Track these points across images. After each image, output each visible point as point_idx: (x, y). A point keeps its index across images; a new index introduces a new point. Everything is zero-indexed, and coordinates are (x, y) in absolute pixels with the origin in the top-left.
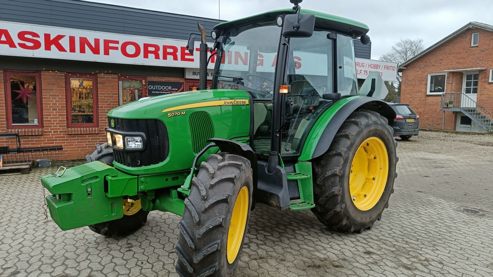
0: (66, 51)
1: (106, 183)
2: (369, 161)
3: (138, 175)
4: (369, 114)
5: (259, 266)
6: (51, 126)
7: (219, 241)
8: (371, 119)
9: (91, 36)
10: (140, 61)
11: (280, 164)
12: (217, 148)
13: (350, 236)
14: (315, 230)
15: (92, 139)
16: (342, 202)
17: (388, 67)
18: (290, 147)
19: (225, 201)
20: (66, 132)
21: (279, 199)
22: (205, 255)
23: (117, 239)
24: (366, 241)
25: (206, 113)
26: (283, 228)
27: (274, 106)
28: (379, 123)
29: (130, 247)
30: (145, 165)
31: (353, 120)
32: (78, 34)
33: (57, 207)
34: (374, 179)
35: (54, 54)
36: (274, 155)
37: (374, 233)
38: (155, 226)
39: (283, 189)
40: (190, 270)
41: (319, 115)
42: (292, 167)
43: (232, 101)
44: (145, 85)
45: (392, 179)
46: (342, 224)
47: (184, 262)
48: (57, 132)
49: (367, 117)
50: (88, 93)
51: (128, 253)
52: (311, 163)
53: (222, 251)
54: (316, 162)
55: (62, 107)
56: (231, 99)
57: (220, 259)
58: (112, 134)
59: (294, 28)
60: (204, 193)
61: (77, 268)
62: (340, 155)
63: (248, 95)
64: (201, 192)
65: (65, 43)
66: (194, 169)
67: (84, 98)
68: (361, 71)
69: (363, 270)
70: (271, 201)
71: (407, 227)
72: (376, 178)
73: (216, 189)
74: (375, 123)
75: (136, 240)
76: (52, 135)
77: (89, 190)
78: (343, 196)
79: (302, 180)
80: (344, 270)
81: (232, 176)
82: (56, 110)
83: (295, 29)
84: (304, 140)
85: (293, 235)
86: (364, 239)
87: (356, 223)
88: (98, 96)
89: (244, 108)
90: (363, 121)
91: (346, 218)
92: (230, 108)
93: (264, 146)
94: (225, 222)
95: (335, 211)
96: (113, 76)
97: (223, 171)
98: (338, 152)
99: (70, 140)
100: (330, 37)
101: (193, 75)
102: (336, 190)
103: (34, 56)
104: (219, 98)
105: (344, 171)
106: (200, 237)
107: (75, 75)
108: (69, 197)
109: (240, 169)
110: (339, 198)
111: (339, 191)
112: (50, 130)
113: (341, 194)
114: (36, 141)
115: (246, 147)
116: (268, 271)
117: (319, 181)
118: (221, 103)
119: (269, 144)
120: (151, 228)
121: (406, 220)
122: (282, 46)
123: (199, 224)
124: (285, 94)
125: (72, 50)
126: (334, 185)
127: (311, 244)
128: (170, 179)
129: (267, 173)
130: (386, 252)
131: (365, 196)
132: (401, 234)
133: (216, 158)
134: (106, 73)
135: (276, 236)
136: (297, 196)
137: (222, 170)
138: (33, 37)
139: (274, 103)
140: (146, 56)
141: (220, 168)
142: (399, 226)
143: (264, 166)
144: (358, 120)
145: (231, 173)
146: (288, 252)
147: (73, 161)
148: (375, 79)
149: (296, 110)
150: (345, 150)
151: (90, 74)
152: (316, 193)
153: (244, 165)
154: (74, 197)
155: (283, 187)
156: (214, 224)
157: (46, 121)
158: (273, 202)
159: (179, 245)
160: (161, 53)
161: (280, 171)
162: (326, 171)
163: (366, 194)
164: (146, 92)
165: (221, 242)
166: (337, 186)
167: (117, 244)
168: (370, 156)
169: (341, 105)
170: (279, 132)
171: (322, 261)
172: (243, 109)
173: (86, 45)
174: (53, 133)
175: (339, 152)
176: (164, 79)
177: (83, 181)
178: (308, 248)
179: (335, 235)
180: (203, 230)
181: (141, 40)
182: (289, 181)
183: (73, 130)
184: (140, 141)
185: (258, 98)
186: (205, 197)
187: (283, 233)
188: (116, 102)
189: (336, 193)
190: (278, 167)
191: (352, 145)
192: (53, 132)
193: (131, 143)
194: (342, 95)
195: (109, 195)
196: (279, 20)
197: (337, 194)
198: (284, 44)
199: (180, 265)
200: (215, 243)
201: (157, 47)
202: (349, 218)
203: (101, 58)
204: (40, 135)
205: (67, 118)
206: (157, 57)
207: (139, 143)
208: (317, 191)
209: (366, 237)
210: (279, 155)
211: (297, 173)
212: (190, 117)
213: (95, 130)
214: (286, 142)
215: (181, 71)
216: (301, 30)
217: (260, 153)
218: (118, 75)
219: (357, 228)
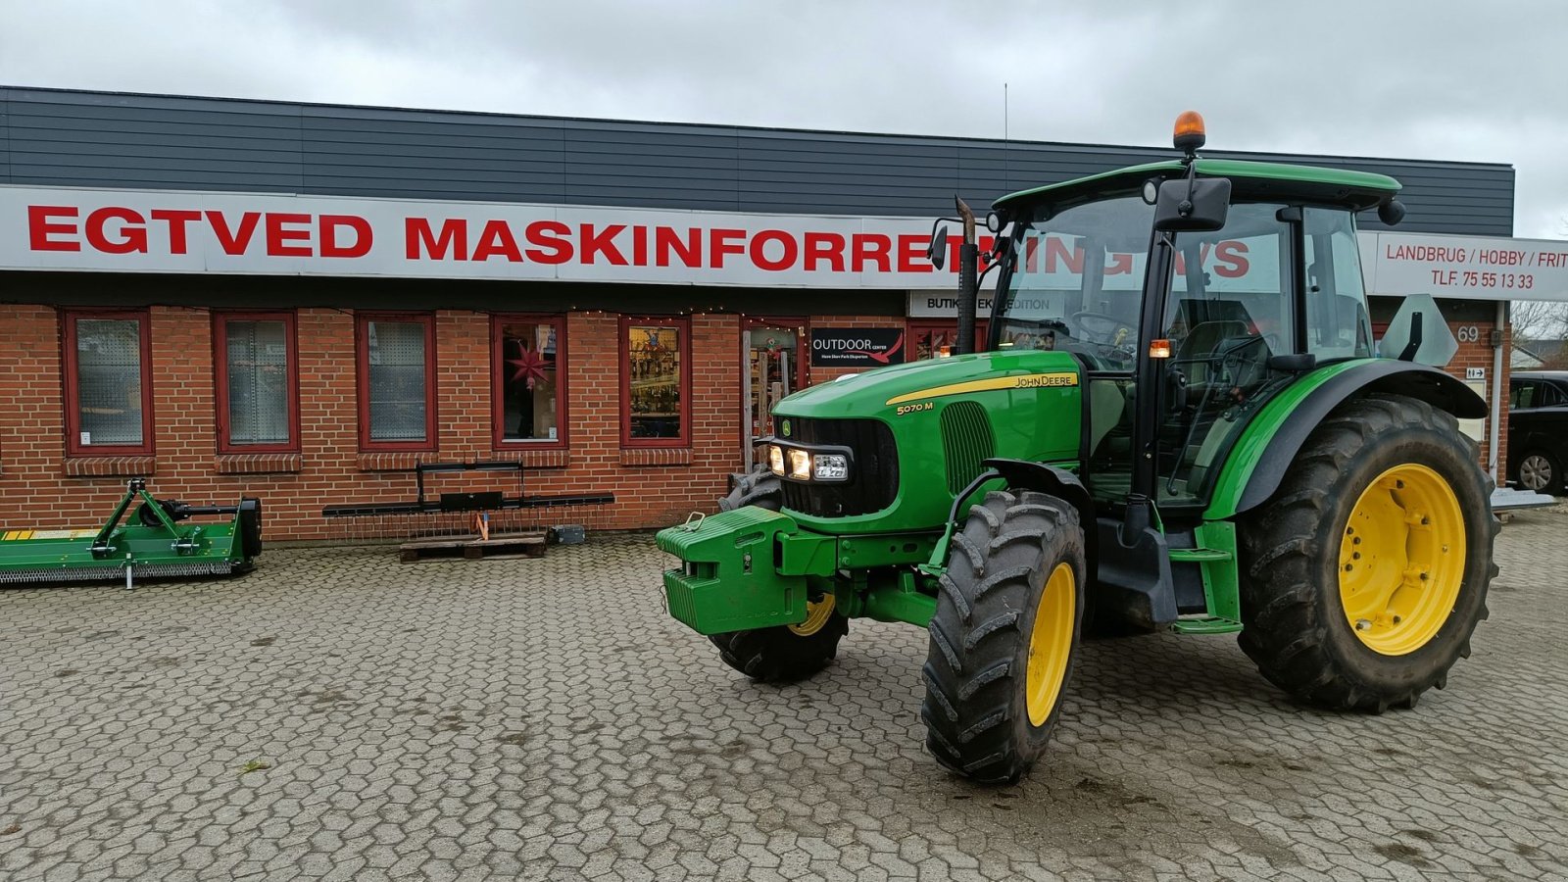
0: (626, 264)
1: (777, 546)
2: (1410, 529)
3: (837, 535)
4: (1394, 404)
5: (1101, 753)
6: (585, 446)
7: (1011, 659)
8: (1400, 417)
9: (682, 222)
10: (796, 277)
11: (1154, 525)
12: (1002, 481)
13: (1350, 718)
14: (1254, 702)
15: (676, 478)
16: (1316, 624)
17: (1552, 257)
18: (1185, 488)
19: (1021, 580)
20: (617, 459)
21: (1149, 604)
22: (983, 683)
23: (776, 687)
24: (1392, 730)
25: (977, 404)
26: (1168, 691)
27: (1138, 387)
28: (1428, 427)
29: (807, 703)
30: (852, 514)
31: (1348, 419)
32: (652, 219)
33: (692, 587)
34: (1423, 577)
35: (600, 271)
36: (1140, 502)
37: (1419, 717)
38: (855, 669)
39: (1160, 582)
40: (952, 714)
41: (1257, 408)
42: (1185, 536)
43: (1038, 377)
44: (805, 339)
45: (1481, 580)
46: (1320, 681)
47: (940, 698)
48: (599, 459)
49: (1388, 412)
50: (649, 362)
51: (807, 711)
52: (1234, 524)
53: (1016, 683)
54: (1248, 521)
55: (610, 398)
56: (1034, 372)
57: (1013, 699)
58: (785, 450)
59: (1180, 213)
60: (978, 563)
61: (710, 727)
62: (1308, 505)
63: (1076, 363)
64: (973, 561)
65: (624, 243)
66: (953, 525)
67: (638, 375)
68: (1453, 275)
69: (1361, 779)
70: (1132, 609)
71: (1527, 713)
72: (1432, 576)
73: (1002, 558)
74: (1415, 428)
75: (819, 690)
76: (587, 466)
77: (748, 558)
78: (1320, 608)
79: (1210, 564)
80: (1309, 776)
81: (1037, 533)
82: (597, 405)
83: (1183, 214)
84: (1217, 468)
85: (1192, 706)
86: (1388, 726)
87: (1360, 682)
88: (692, 370)
89: (1066, 393)
90: (1377, 423)
91: (1330, 664)
92: (1033, 395)
93: (1117, 485)
94: (1022, 623)
95: (1299, 646)
96: (729, 318)
97: (1016, 522)
98: (1304, 497)
99: (628, 479)
100: (1284, 216)
101: (929, 306)
102: (1299, 590)
103: (557, 277)
104: (1004, 373)
105: (1322, 547)
106: (971, 646)
107: (639, 319)
108: (711, 569)
109: (1053, 522)
110: (1310, 612)
111: (1309, 594)
112: (582, 455)
113: (1315, 604)
114: (552, 481)
115: (1067, 477)
116: (1121, 763)
117: (1255, 570)
118: (1012, 382)
119: (1127, 481)
120: (847, 672)
121: (1530, 697)
122: (1157, 248)
123: (969, 622)
124: (1163, 359)
125: (640, 259)
126: (1294, 579)
127: (1238, 725)
128: (899, 546)
129: (1122, 544)
130: (1437, 754)
131: (1396, 620)
132: (1501, 723)
133: (1002, 499)
134: (712, 312)
135: (1148, 706)
136: (1197, 603)
137: (1014, 521)
138: (557, 233)
139: (1137, 381)
140: (810, 265)
141: (1010, 518)
142: (1501, 708)
143: (1115, 528)
144: (1360, 420)
145: (1035, 528)
146: (1174, 735)
147: (633, 531)
148: (1420, 314)
149: (1194, 397)
150: (1324, 493)
151: (676, 317)
152: (1250, 598)
153: (1061, 515)
154: (721, 569)
155: (1161, 577)
156: (1000, 624)
157: (575, 432)
158: (1136, 610)
159: (929, 665)
160: (847, 254)
161: (1152, 538)
162: (1274, 546)
163: (1399, 615)
164: (808, 357)
165: (1013, 662)
166: (1301, 582)
167: (779, 695)
168: (1411, 515)
169: (1315, 382)
170: (1152, 449)
171: (1258, 756)
172: (1063, 395)
173: (670, 247)
174: (588, 462)
175: (1307, 496)
176: (850, 323)
177: (737, 541)
178: (1227, 732)
179: (1305, 715)
180: (977, 634)
181: (799, 225)
182: (1176, 565)
183: (634, 455)
184: (842, 465)
185: (1102, 369)
186: (982, 572)
187: (1167, 701)
188: (734, 384)
189: (1300, 598)
190: (1149, 531)
191: (1342, 482)
192: (588, 459)
193: (822, 468)
194: (1319, 358)
195: (784, 571)
196: (1149, 189)
197: (1301, 600)
198: (1163, 244)
199: (930, 707)
200: (1001, 660)
201: (837, 241)
202: (1339, 666)
203: (704, 276)
204: (561, 467)
205: (621, 425)
206: (838, 266)
207: (840, 469)
208: (1251, 594)
209: (1393, 723)
210: (1151, 503)
211: (1199, 548)
212: (942, 415)
213: (684, 455)
214: (1170, 477)
215: (897, 300)
216: (1198, 214)
217: (1106, 500)
218: (741, 315)
219: (1368, 698)
